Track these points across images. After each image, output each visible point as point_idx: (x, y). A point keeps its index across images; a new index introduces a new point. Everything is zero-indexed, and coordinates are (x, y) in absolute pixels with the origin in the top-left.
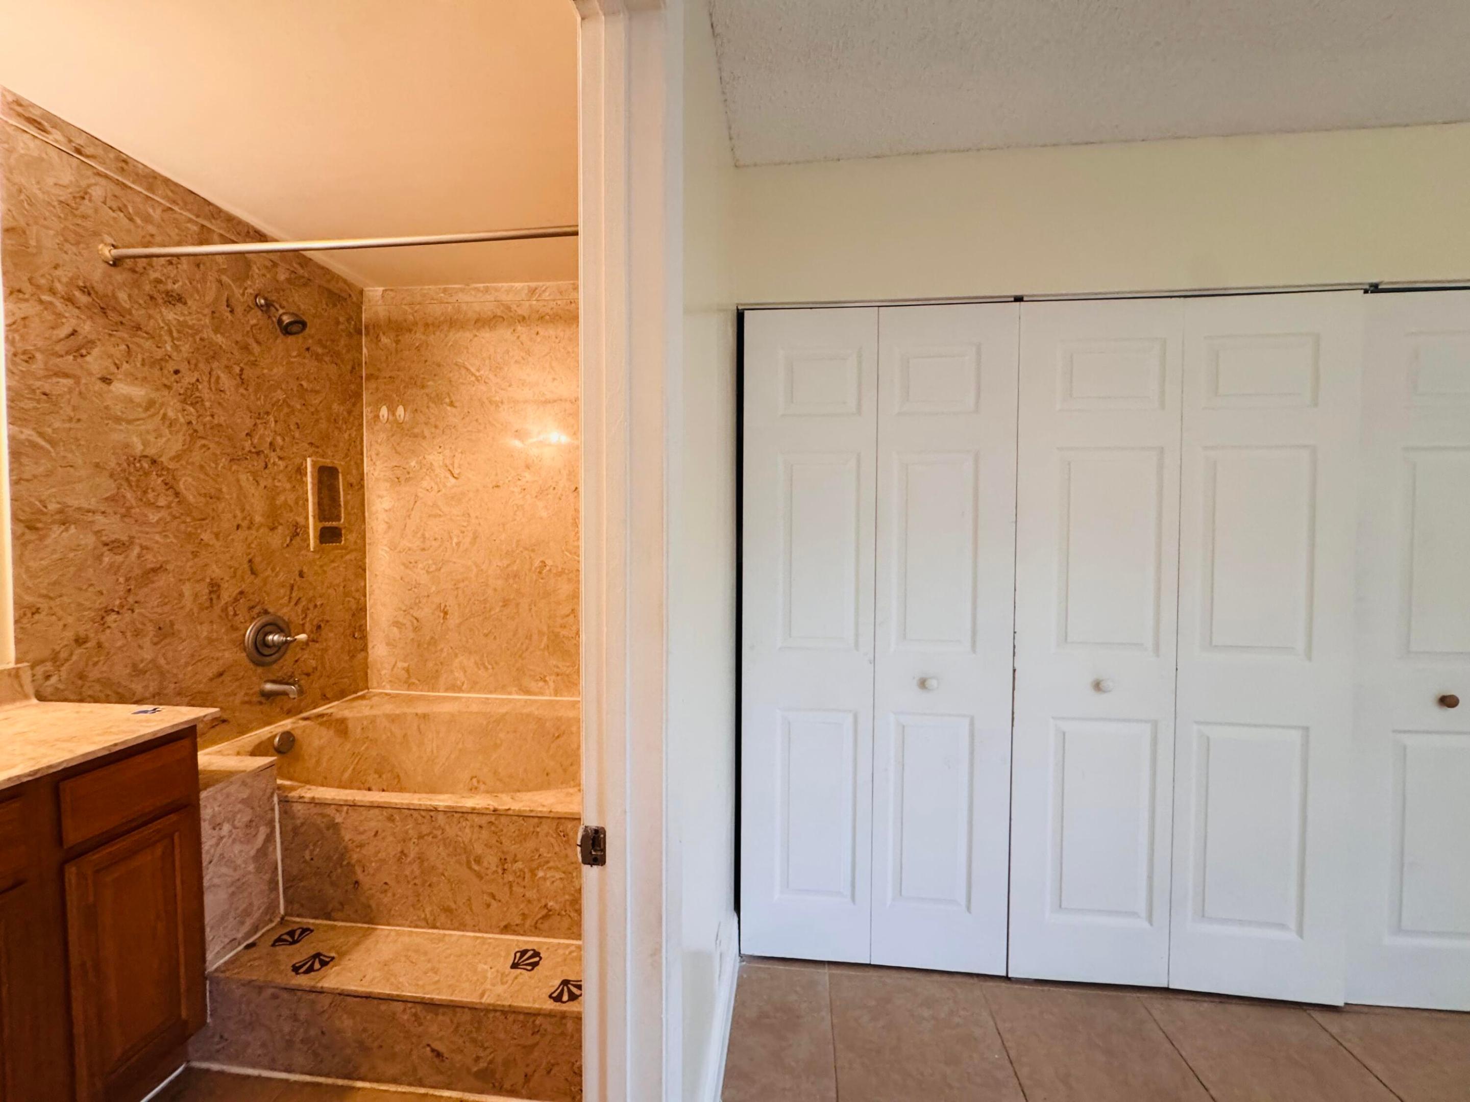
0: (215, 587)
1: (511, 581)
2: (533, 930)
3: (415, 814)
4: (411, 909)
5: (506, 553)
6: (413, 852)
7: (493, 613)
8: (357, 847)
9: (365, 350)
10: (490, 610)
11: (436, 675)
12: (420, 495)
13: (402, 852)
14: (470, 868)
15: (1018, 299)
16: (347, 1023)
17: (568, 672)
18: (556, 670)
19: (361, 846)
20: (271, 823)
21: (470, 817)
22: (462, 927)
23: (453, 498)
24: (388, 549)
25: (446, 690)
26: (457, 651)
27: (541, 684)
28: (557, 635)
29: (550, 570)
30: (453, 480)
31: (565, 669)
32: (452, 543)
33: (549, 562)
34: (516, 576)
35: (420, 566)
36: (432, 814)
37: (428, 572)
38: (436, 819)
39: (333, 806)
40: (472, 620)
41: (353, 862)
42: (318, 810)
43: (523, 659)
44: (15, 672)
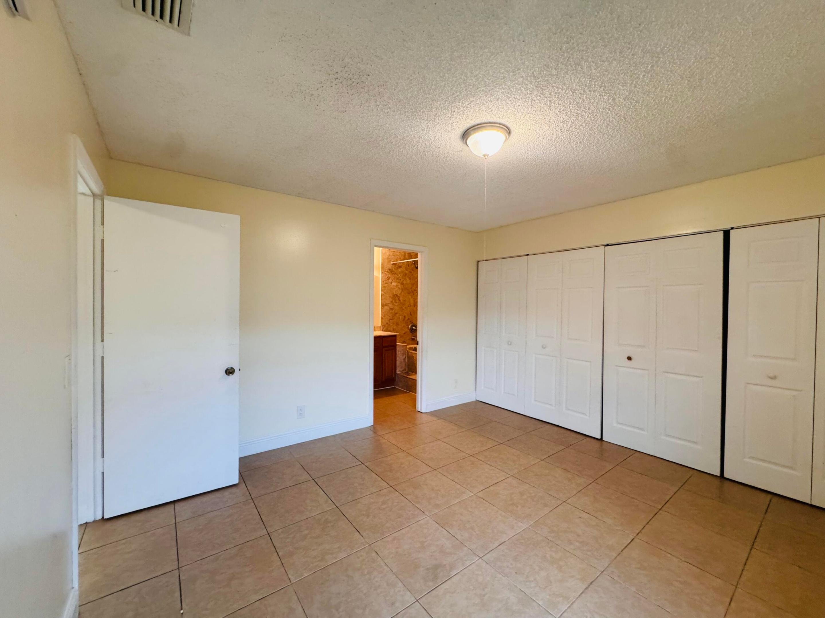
0: (405, 317)
15: (528, 255)
20: (406, 355)
44: (380, 327)
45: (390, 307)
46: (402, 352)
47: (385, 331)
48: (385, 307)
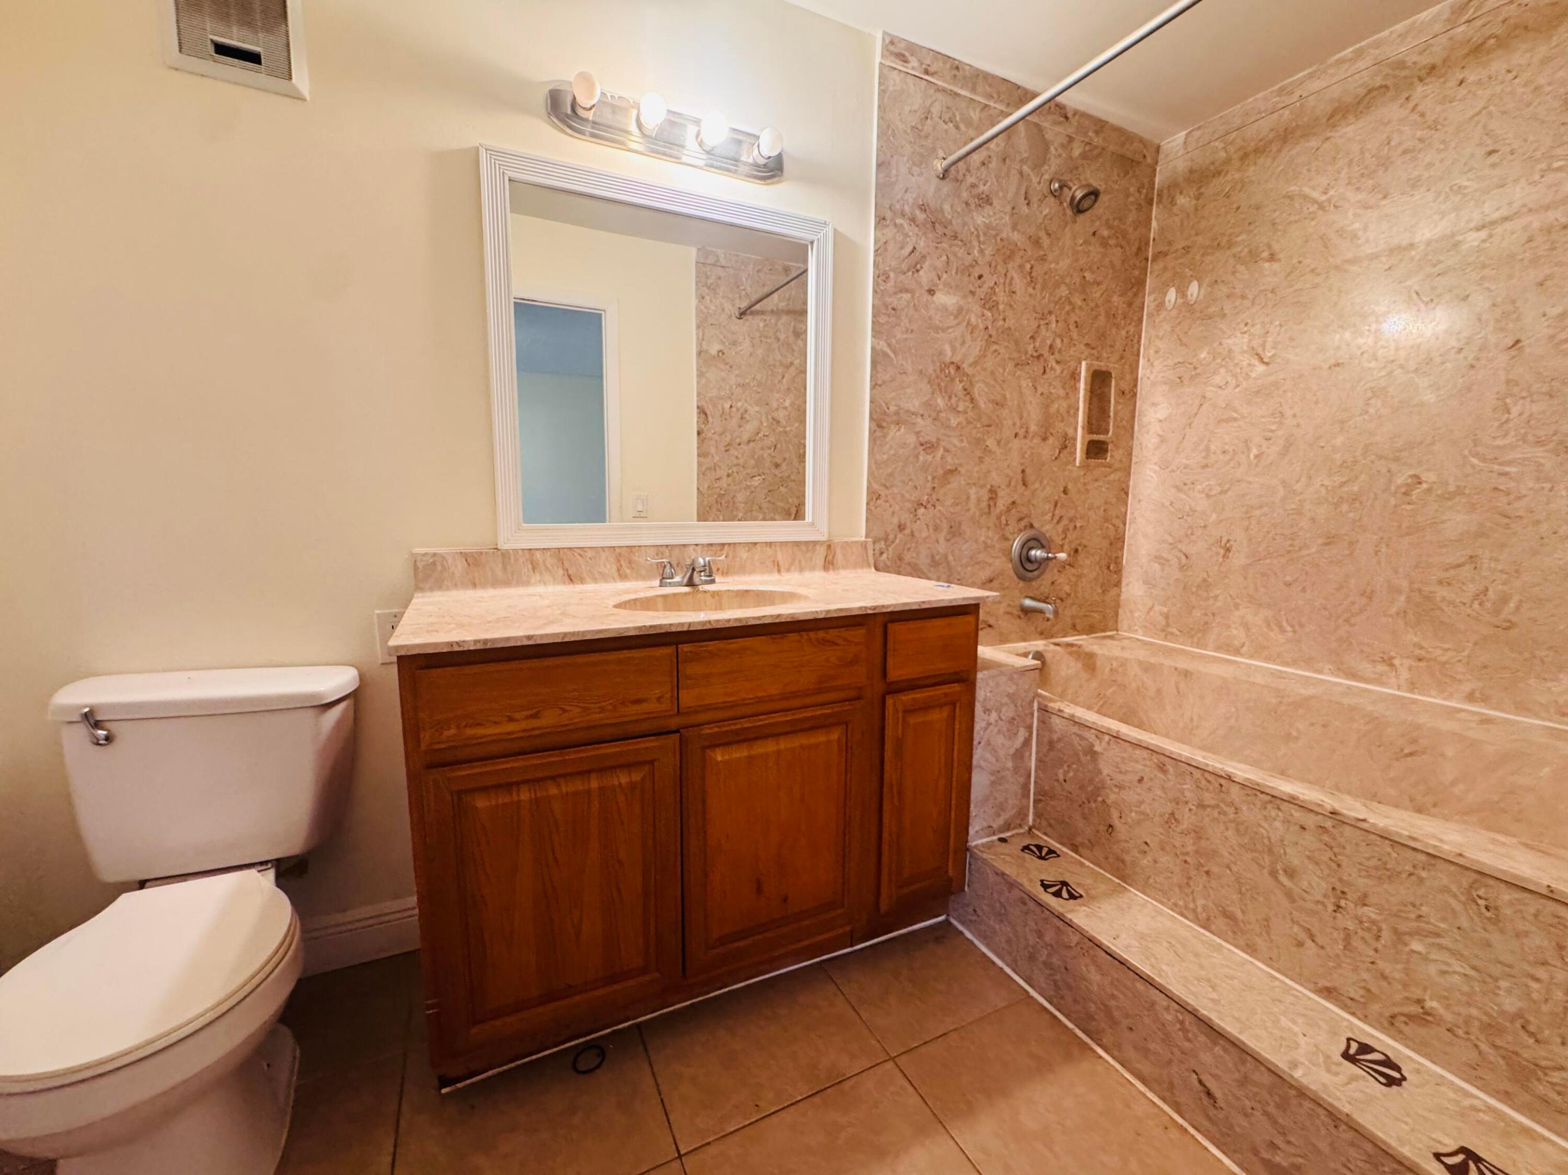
0: (993, 493)
1: (1345, 507)
2: (1386, 1024)
3: (1197, 774)
4: (1177, 889)
5: (1341, 466)
6: (1187, 819)
7: (1304, 552)
8: (1116, 786)
9: (1154, 224)
10: (1300, 549)
11: (1205, 628)
12: (1208, 395)
13: (1172, 814)
14: (1276, 879)
17: (1444, 659)
18: (1417, 652)
19: (1120, 787)
20: (1029, 728)
21: (1285, 806)
22: (1251, 949)
23: (1258, 392)
24: (1157, 468)
25: (1218, 649)
26: (1238, 601)
27: (1381, 668)
28: (1428, 598)
29: (1429, 490)
30: (1261, 368)
31: (1439, 652)
32: (1249, 456)
33: (1429, 477)
34: (1355, 499)
35: (1199, 487)
36: (1222, 781)
37: (1208, 496)
38: (1228, 793)
39: (1093, 731)
40: (1268, 561)
41: (1109, 802)
42: (1075, 729)
43: (1352, 625)
44: (864, 545)
45: (918, 433)
46: (1008, 712)
47: (886, 569)
48: (893, 428)
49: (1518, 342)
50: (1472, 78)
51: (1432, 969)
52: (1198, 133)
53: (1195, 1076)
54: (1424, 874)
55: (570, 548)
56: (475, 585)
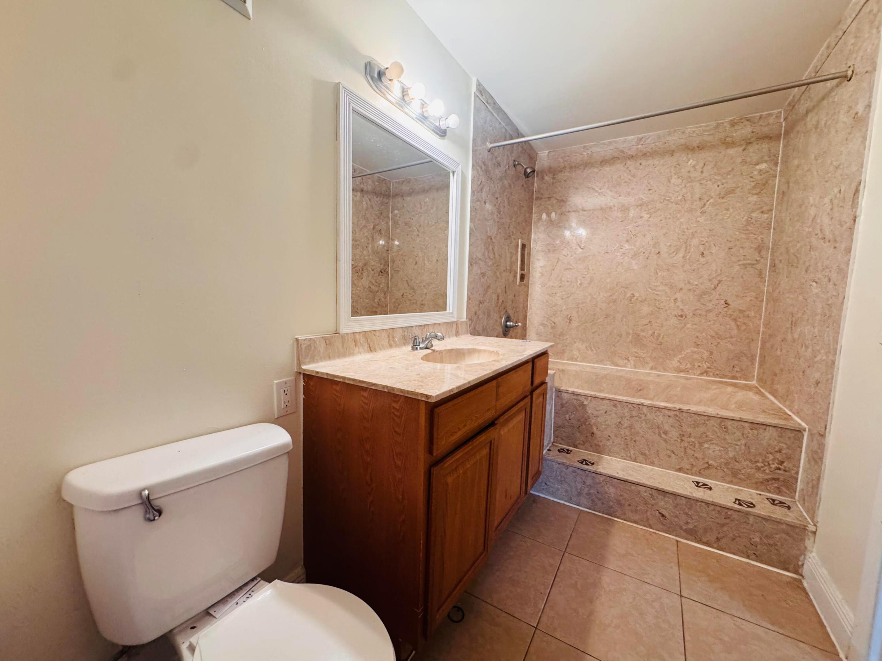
0: (498, 297)
1: (611, 304)
2: (698, 474)
3: (630, 406)
4: (623, 451)
5: (609, 289)
6: (626, 423)
7: (599, 321)
8: (594, 417)
9: (535, 185)
10: (597, 320)
11: (563, 352)
12: (561, 258)
13: (620, 422)
14: (661, 436)
16: (612, 490)
17: (643, 356)
18: (636, 355)
19: (597, 417)
20: (553, 400)
21: (663, 411)
22: (652, 464)
23: (579, 259)
24: (540, 286)
25: (568, 360)
26: (575, 340)
27: (626, 361)
28: (638, 336)
29: (637, 299)
30: (580, 250)
31: (642, 354)
32: (577, 284)
33: (637, 294)
34: (615, 301)
35: (558, 295)
36: (640, 406)
37: (562, 299)
38: (642, 410)
39: (583, 396)
40: (586, 324)
41: (592, 423)
42: (575, 397)
43: (615, 347)
45: (481, 268)
47: (472, 334)
48: (475, 266)
49: (659, 252)
50: (643, 164)
51: (710, 451)
52: (553, 153)
53: (657, 512)
54: (707, 422)
55: (370, 331)
56: (330, 358)
